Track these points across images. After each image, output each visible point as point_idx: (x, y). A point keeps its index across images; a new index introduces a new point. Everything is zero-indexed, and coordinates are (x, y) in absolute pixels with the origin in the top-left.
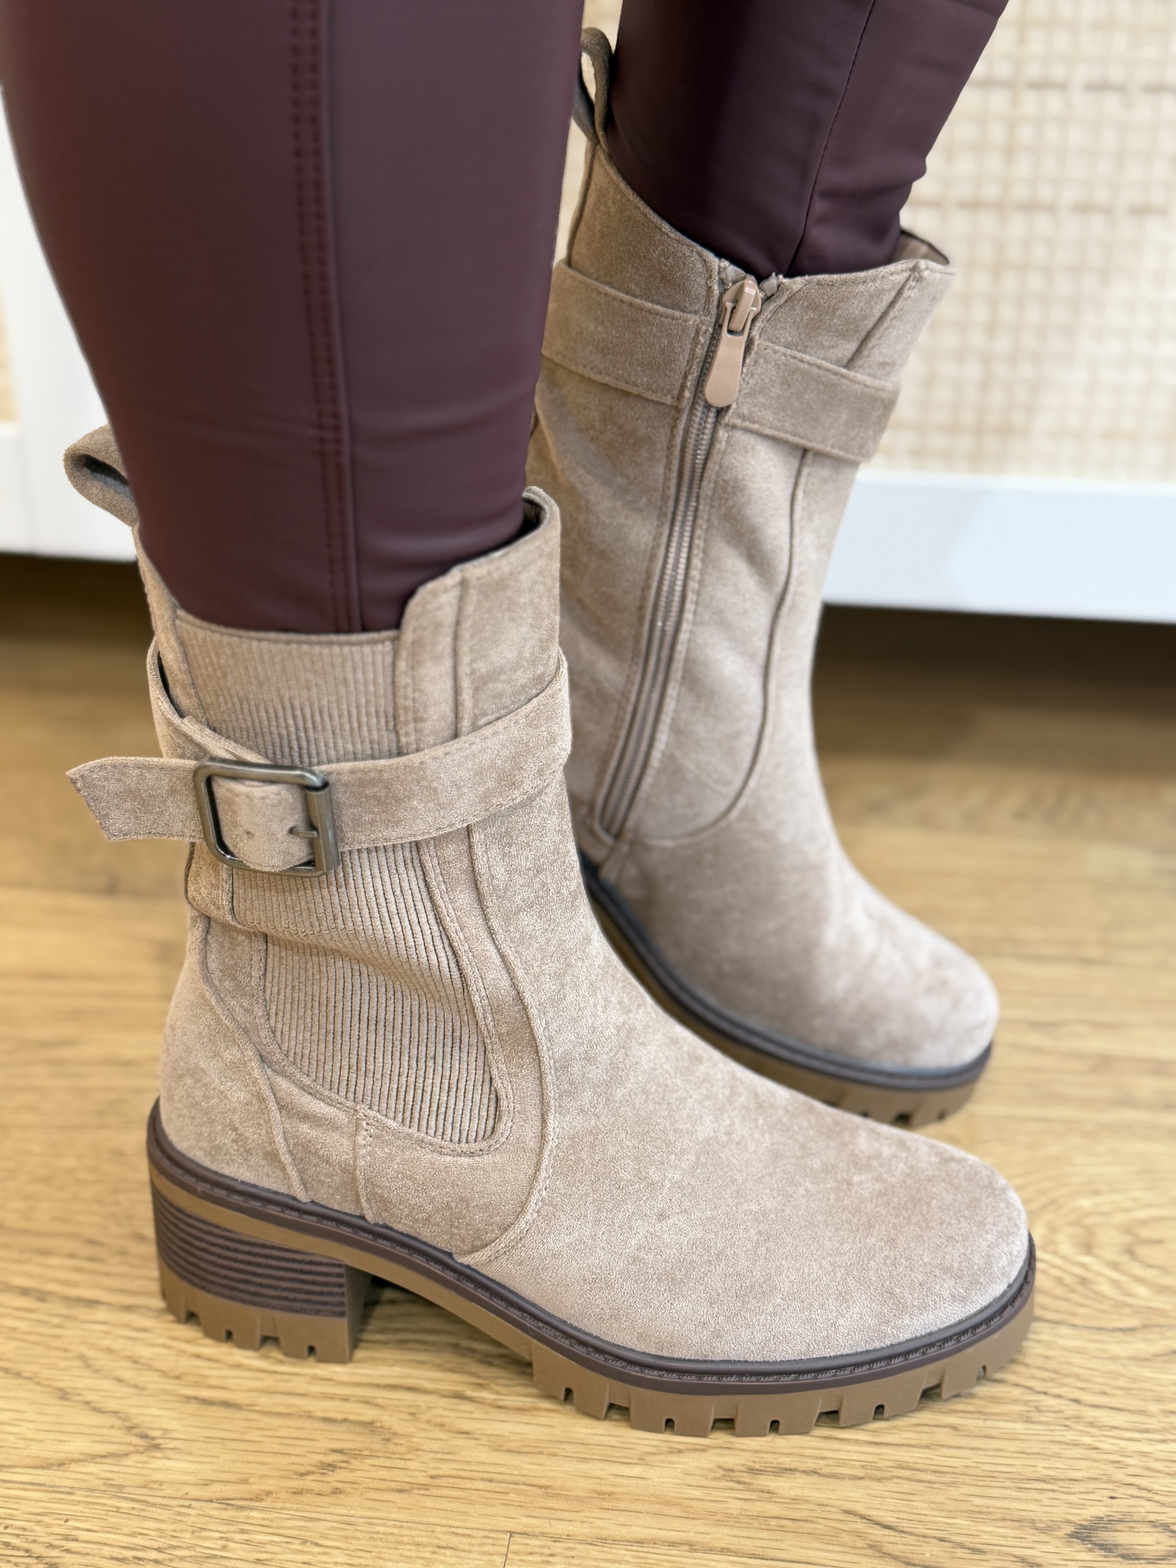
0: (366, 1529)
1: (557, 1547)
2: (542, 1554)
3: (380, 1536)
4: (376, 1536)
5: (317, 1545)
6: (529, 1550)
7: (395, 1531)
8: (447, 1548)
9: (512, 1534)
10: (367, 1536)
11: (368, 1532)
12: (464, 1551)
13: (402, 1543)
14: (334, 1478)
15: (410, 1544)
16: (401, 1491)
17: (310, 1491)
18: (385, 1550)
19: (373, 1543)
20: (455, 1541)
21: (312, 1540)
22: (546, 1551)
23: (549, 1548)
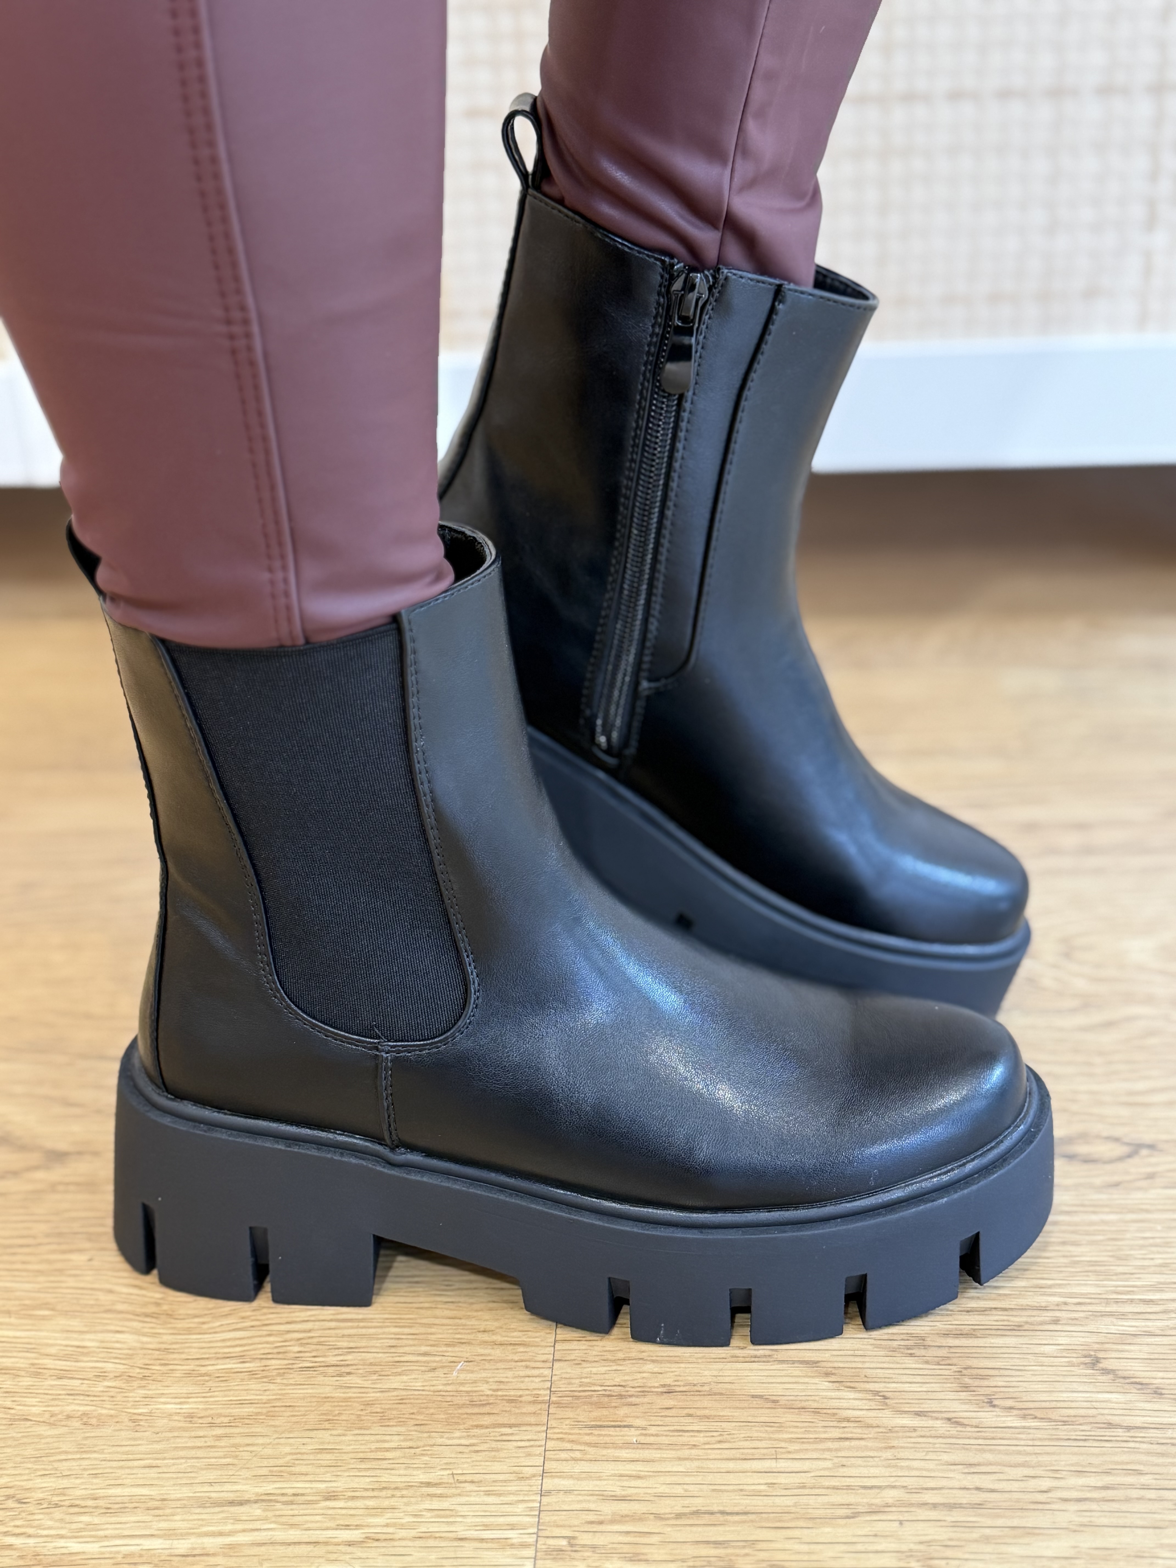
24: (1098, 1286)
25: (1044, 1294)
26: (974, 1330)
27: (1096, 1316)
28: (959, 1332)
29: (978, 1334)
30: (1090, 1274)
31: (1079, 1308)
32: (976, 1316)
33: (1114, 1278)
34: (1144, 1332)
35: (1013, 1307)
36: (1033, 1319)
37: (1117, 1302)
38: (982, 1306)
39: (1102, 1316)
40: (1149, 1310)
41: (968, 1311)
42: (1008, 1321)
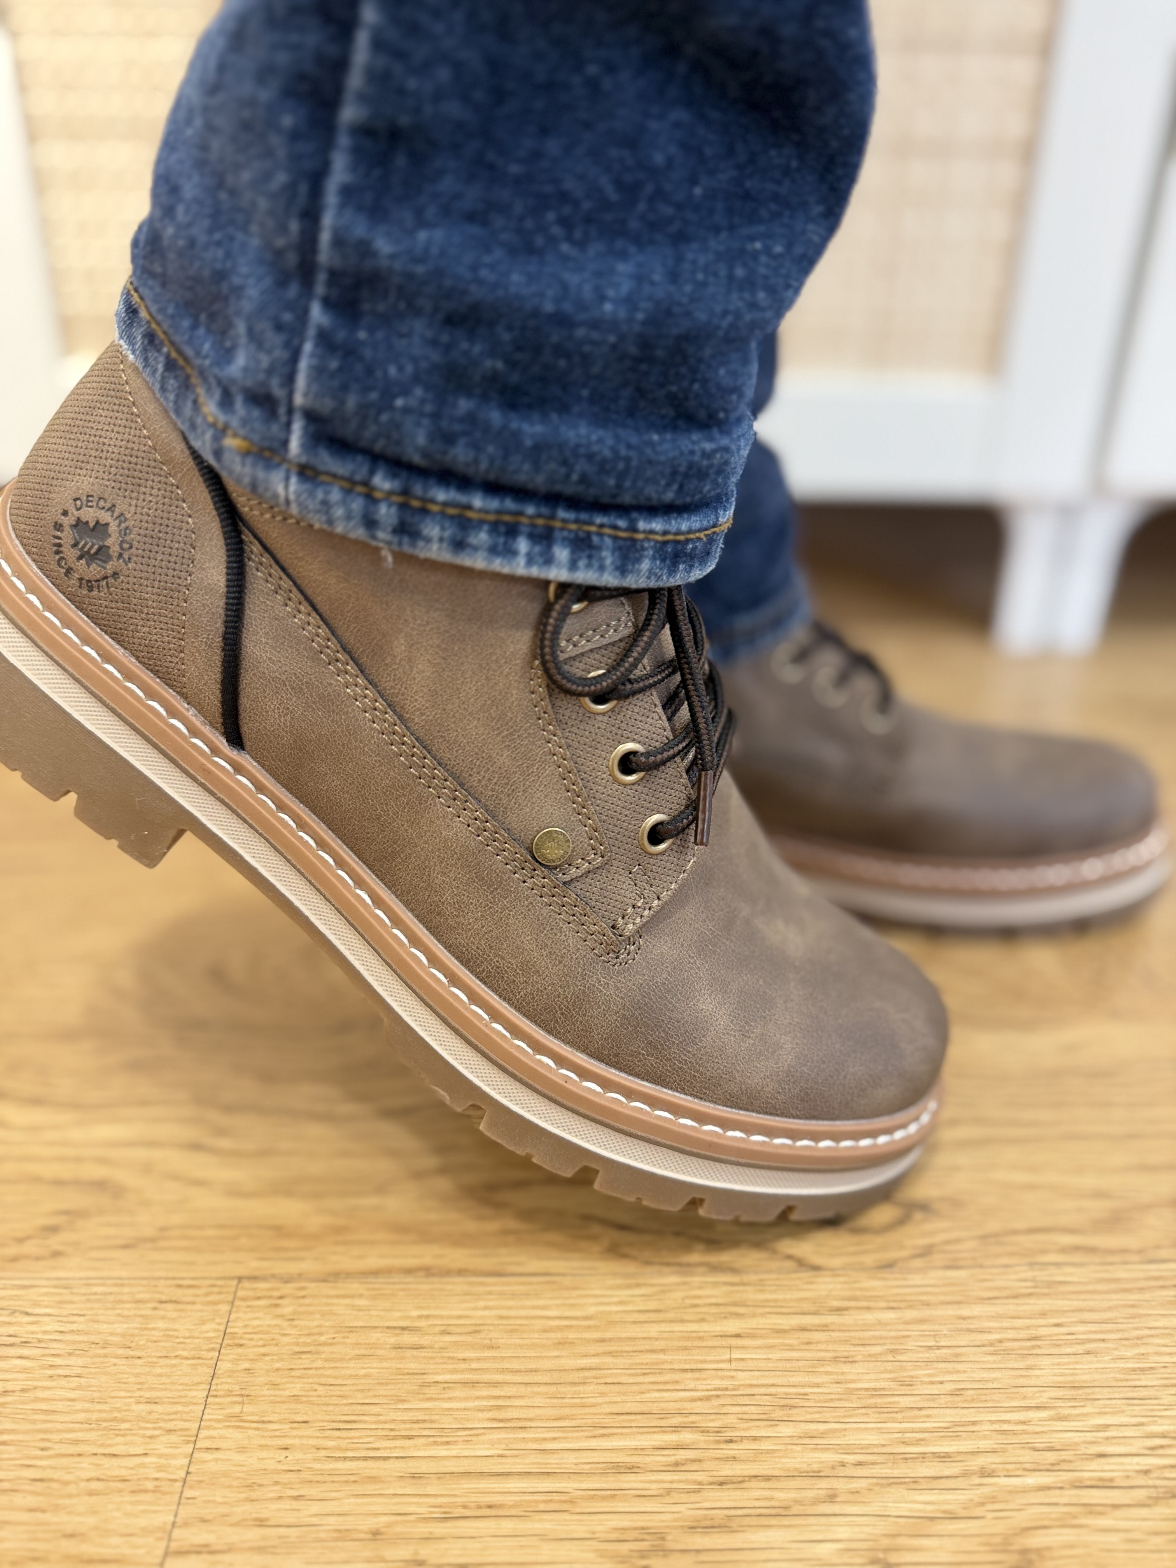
0: (83, 1291)
1: (288, 1288)
2: (270, 1297)
3: (98, 1297)
4: (93, 1297)
5: (27, 1314)
6: (259, 1294)
7: (114, 1289)
8: (170, 1302)
9: (240, 1279)
10: (84, 1298)
11: (85, 1294)
12: (188, 1303)
13: (122, 1302)
14: (55, 1242)
15: (129, 1302)
16: (126, 1247)
17: (27, 1257)
18: (101, 1312)
19: (89, 1305)
20: (179, 1294)
21: (22, 1309)
22: (276, 1294)
23: (277, 1289)
24: (880, 1431)
25: (816, 1448)
26: (729, 1517)
27: (882, 1485)
28: (709, 1523)
29: (734, 1524)
30: (869, 1411)
31: (860, 1472)
32: (731, 1493)
33: (899, 1416)
34: (945, 1512)
35: (776, 1473)
36: (804, 1494)
37: (906, 1458)
38: (739, 1473)
39: (890, 1484)
40: (947, 1473)
41: (721, 1484)
42: (771, 1499)
